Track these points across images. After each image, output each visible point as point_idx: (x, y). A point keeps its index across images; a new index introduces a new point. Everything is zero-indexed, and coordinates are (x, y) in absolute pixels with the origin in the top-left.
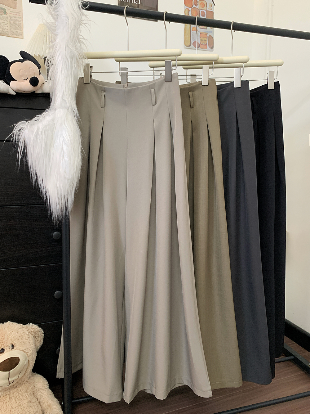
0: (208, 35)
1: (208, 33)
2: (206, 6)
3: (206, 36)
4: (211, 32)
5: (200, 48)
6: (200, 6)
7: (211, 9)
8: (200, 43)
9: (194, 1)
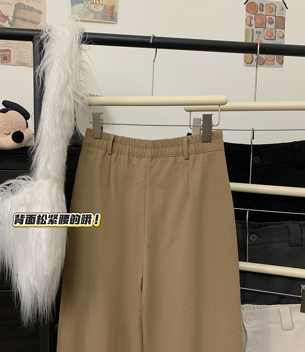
2: (275, 10)
5: (264, 64)
6: (267, 11)
7: (282, 13)
8: (266, 58)
9: (259, 6)
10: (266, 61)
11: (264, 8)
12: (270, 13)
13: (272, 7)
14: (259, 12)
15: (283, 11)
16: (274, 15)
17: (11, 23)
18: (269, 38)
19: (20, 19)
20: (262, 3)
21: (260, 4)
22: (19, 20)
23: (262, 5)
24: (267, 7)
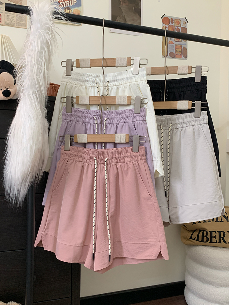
0: (182, 47)
1: (182, 45)
2: (180, 23)
3: (181, 48)
4: (185, 44)
5: (175, 57)
6: (176, 23)
8: (176, 53)
9: (170, 20)
11: (174, 21)
12: (178, 25)
14: (171, 24)
15: (185, 24)
20: (172, 19)
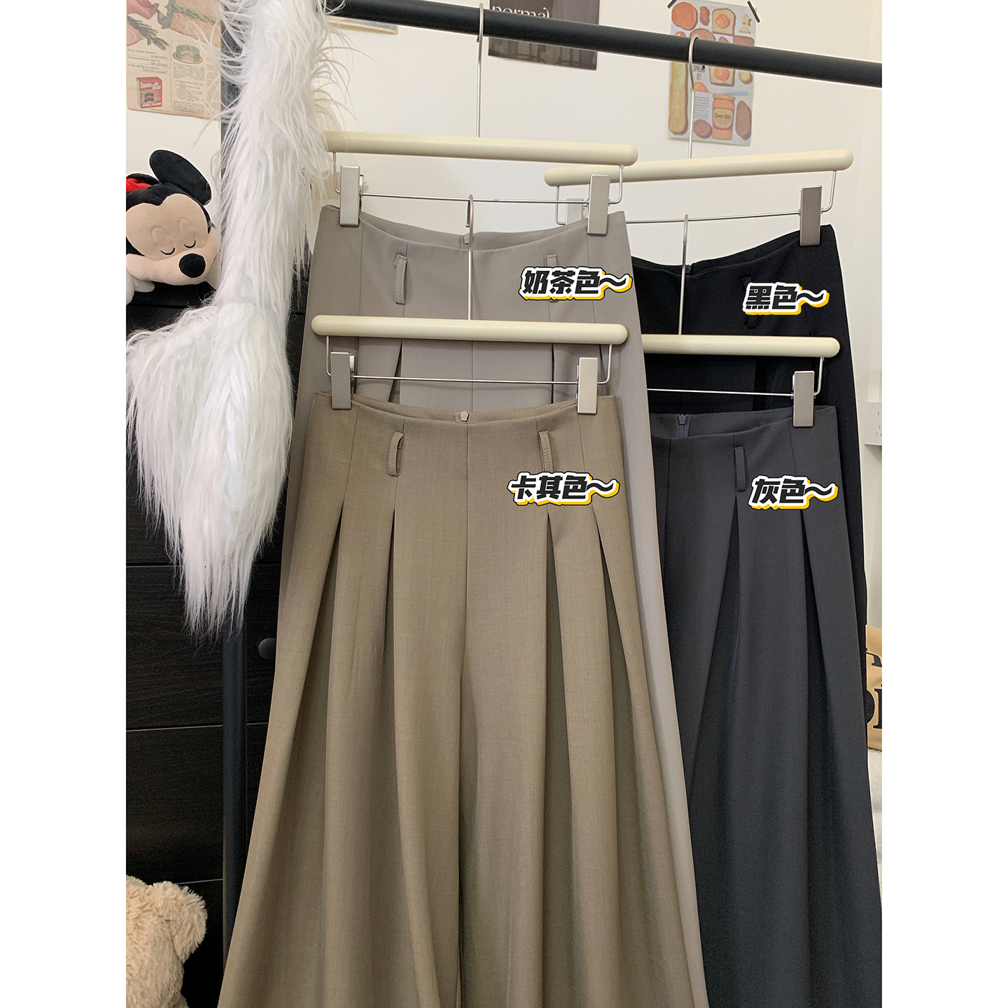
0: (736, 103)
1: (736, 97)
2: (732, 23)
3: (731, 106)
4: (745, 94)
5: (711, 137)
6: (717, 23)
7: (747, 31)
8: (714, 125)
9: (699, 12)
10: (714, 130)
11: (711, 17)
12: (724, 28)
13: (726, 16)
14: (699, 25)
15: (749, 25)
16: (731, 33)
17: (162, 19)
18: (720, 82)
19: (183, 12)
20: (705, 7)
21: (701, 8)
22: (181, 15)
23: (704, 9)
24: (717, 14)
